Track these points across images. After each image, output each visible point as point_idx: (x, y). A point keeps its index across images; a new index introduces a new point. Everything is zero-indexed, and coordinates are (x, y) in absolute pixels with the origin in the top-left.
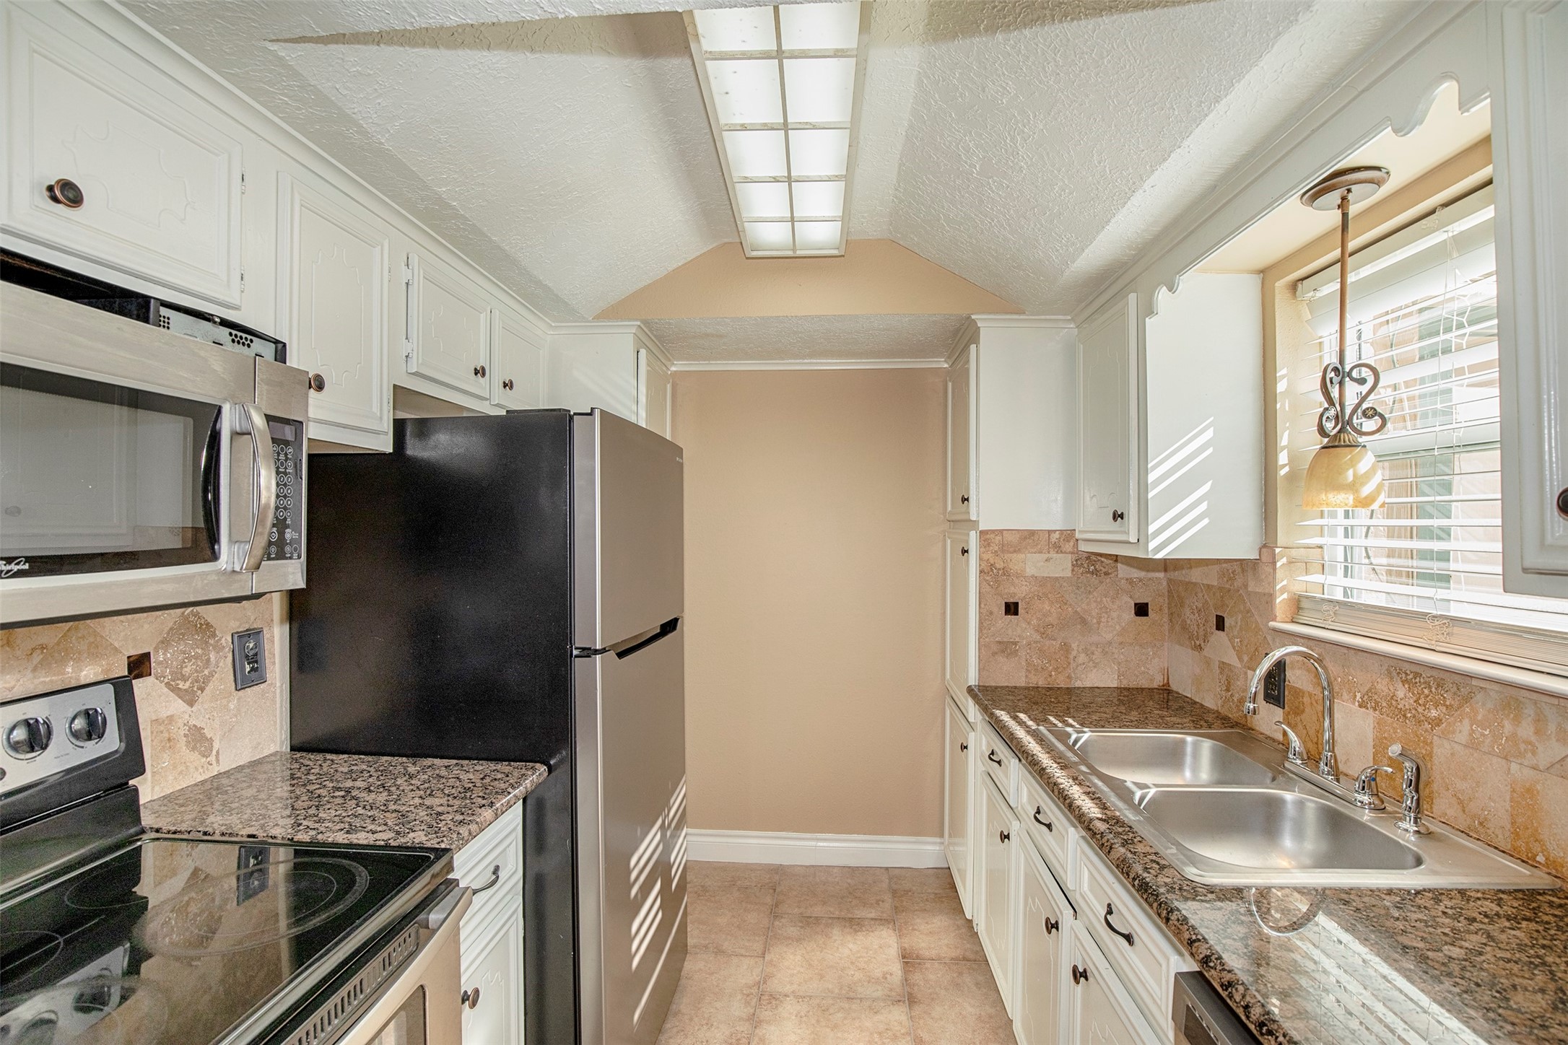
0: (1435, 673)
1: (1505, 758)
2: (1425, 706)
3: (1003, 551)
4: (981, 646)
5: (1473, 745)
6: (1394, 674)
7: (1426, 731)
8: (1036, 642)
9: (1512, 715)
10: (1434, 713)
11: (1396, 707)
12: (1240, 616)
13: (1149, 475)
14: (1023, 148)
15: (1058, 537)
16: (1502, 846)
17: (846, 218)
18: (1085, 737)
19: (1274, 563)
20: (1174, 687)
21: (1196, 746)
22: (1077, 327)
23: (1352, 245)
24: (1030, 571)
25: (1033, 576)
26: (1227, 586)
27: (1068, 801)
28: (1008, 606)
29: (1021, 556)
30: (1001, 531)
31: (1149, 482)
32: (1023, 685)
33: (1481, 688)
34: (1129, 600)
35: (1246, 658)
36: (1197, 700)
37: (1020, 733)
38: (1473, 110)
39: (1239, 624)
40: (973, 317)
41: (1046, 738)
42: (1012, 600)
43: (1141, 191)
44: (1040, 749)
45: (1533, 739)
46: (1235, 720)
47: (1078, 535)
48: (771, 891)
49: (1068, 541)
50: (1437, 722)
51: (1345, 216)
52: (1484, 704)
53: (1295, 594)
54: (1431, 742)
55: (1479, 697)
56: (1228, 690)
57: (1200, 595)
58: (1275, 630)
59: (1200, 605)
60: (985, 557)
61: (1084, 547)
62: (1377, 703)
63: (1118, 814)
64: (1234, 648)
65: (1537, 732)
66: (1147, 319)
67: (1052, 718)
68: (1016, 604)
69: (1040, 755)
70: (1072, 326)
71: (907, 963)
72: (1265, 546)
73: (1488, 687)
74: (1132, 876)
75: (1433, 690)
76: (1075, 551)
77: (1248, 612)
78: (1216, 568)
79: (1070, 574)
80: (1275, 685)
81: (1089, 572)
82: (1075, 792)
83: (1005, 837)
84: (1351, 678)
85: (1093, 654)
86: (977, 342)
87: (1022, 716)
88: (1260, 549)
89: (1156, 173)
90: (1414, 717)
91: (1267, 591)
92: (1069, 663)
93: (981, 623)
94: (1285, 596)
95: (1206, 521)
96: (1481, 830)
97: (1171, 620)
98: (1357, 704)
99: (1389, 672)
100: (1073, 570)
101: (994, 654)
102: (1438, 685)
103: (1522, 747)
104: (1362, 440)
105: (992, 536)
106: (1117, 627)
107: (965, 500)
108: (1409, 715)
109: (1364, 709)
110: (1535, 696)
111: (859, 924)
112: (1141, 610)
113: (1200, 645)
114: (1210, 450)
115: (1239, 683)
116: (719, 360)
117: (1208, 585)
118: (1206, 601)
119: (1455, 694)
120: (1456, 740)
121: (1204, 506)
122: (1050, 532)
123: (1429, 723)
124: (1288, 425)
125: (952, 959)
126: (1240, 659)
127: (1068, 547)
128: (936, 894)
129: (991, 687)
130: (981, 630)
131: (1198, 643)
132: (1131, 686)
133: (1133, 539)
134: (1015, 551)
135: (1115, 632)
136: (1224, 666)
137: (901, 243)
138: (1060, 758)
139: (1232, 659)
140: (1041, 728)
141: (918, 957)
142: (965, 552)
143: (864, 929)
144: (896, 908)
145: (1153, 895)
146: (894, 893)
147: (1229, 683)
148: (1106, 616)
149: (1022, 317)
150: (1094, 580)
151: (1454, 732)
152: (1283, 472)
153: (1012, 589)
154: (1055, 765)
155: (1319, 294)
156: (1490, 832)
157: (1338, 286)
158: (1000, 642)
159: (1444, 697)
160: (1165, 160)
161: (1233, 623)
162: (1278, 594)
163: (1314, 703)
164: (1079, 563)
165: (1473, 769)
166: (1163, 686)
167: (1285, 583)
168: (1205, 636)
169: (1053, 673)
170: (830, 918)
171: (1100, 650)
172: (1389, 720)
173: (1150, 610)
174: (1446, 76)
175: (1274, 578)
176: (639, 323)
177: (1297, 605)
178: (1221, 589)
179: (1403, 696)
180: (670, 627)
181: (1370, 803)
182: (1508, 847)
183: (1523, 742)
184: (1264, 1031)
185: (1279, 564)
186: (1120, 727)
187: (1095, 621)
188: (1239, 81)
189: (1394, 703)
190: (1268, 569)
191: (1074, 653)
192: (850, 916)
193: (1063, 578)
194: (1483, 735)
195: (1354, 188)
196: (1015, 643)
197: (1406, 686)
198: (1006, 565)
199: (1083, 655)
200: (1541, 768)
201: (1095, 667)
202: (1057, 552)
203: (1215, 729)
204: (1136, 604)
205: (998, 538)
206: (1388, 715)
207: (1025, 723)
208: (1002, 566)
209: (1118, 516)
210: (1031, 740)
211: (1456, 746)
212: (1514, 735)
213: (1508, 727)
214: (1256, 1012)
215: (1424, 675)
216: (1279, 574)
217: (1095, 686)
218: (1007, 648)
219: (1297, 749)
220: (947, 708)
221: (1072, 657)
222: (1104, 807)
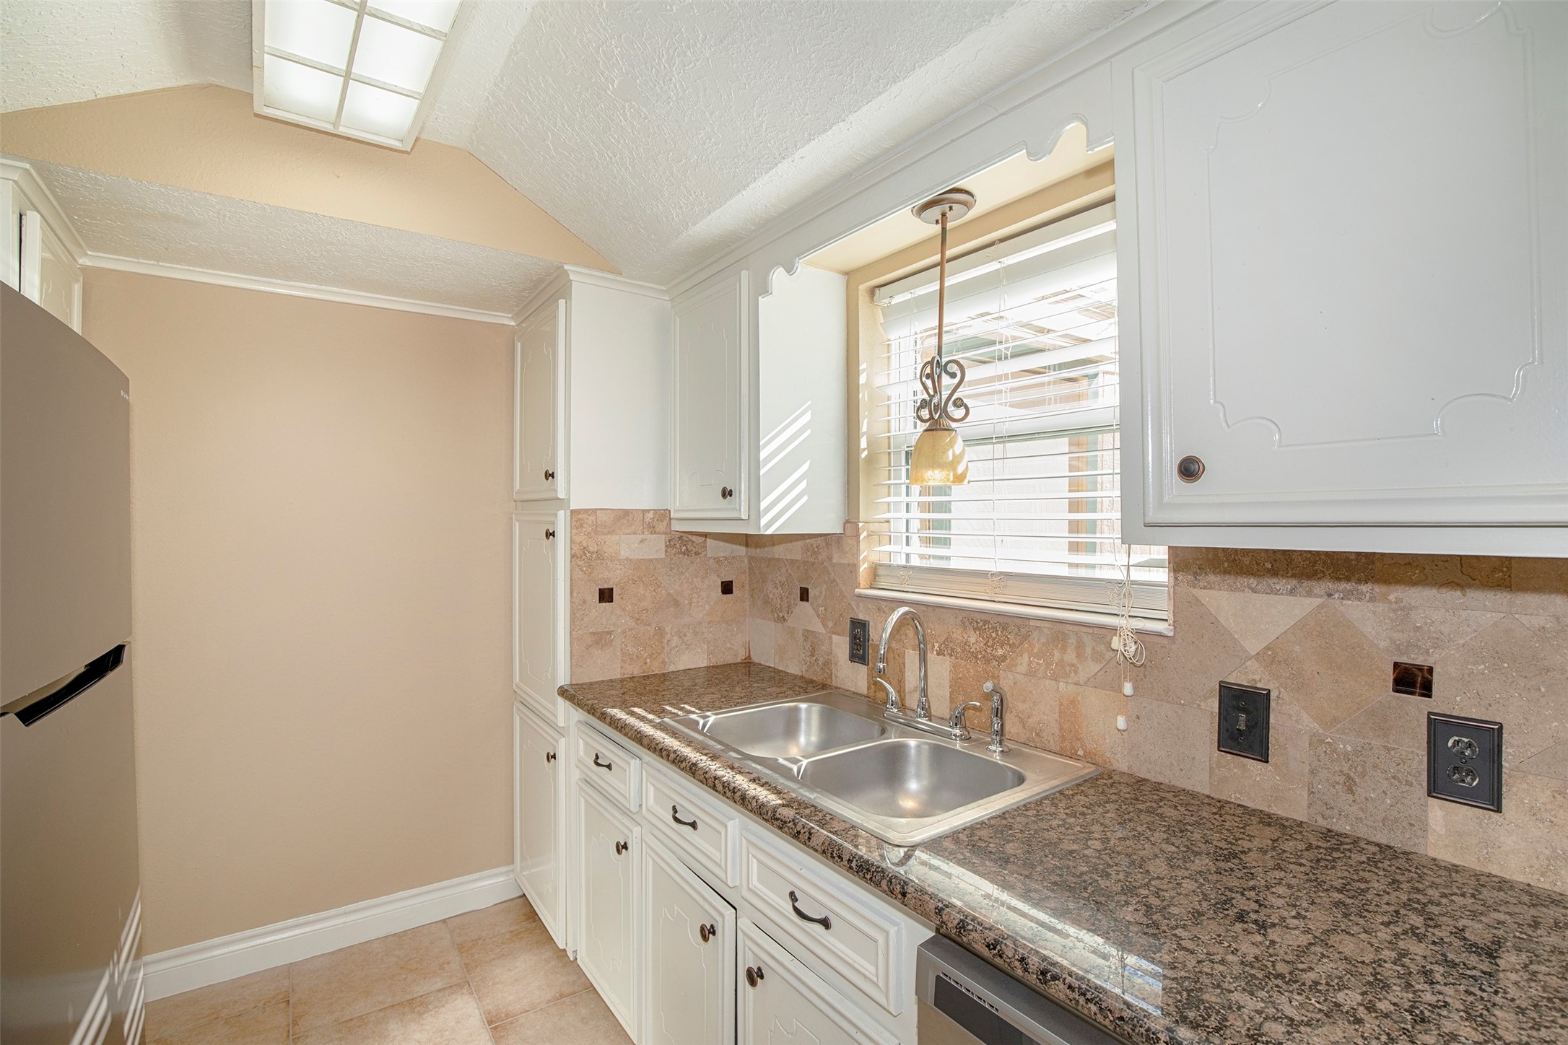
0: (1000, 619)
1: (1056, 680)
2: (993, 647)
3: (596, 533)
4: (573, 640)
5: (1031, 673)
6: (967, 623)
7: (994, 667)
8: (631, 630)
9: (1060, 646)
10: (1000, 652)
11: (969, 651)
12: (825, 586)
13: (761, 453)
14: (678, 74)
15: (652, 517)
16: (1053, 749)
17: (428, 98)
18: (712, 719)
19: (858, 536)
20: (755, 659)
21: (808, 710)
22: (670, 300)
23: (949, 253)
24: (625, 553)
25: (627, 559)
26: (812, 560)
27: (738, 794)
28: (602, 592)
29: (615, 538)
30: (595, 511)
31: (761, 460)
32: (619, 676)
33: (1037, 627)
34: (717, 579)
35: (830, 624)
36: (781, 669)
37: (648, 730)
38: (1096, 150)
39: (824, 593)
40: (566, 267)
41: (678, 730)
42: (606, 586)
43: (790, 159)
44: (679, 743)
45: (1075, 661)
46: (820, 681)
47: (672, 515)
48: (283, 1006)
49: (662, 521)
50: (1004, 658)
51: (944, 229)
52: (1039, 640)
53: (873, 563)
54: (998, 676)
55: (1035, 634)
56: (812, 655)
57: (784, 570)
58: (860, 596)
59: (783, 579)
60: (578, 539)
61: (677, 527)
62: (952, 650)
63: (794, 795)
64: (818, 616)
65: (1078, 656)
66: (760, 298)
67: (667, 707)
68: (611, 590)
69: (683, 750)
70: (665, 298)
71: (495, 1028)
72: (847, 522)
73: (1042, 625)
74: (846, 857)
75: (999, 633)
76: (669, 532)
77: (834, 581)
78: (800, 543)
79: (663, 556)
80: (860, 646)
81: (681, 553)
82: (741, 781)
83: (622, 848)
84: (929, 631)
85: (685, 635)
86: (567, 296)
87: (636, 710)
88: (845, 524)
89: (813, 143)
90: (984, 657)
91: (851, 562)
92: (663, 648)
93: (573, 613)
94: (866, 565)
95: (805, 498)
96: (1037, 739)
97: (752, 595)
98: (935, 653)
99: (963, 622)
100: (666, 551)
101: (588, 647)
102: (1003, 629)
103: (1068, 669)
104: (954, 425)
105: (585, 516)
106: (707, 606)
107: (550, 475)
108: (980, 656)
109: (941, 657)
110: (1076, 628)
111: (422, 1003)
112: (727, 588)
113: (783, 617)
114: (808, 432)
115: (823, 648)
116: (178, 263)
117: (792, 560)
118: (790, 575)
119: (1016, 634)
120: (1018, 671)
121: (803, 485)
122: (644, 511)
123: (997, 661)
124: (866, 414)
125: (549, 1001)
126: (825, 626)
127: (662, 527)
128: (511, 932)
129: (586, 684)
130: (572, 621)
131: (781, 615)
132: (719, 664)
133: (744, 516)
134: (609, 533)
135: (705, 612)
136: (807, 634)
137: (483, 159)
138: (704, 749)
139: (817, 627)
140: (666, 720)
141: (507, 1016)
142: (550, 534)
143: (430, 1007)
144: (467, 965)
145: (878, 872)
146: (461, 948)
147: (814, 649)
148: (697, 596)
149: (618, 278)
150: (686, 560)
151: (1016, 665)
152: (864, 455)
153: (607, 574)
154: (704, 758)
155: (894, 301)
156: (1044, 740)
157: (938, 287)
158: (593, 634)
159: (1008, 638)
160: (825, 131)
161: (817, 593)
162: (861, 563)
163: (897, 657)
164: (672, 543)
165: (1031, 692)
166: (745, 659)
167: (865, 554)
168: (789, 608)
169: (648, 660)
170: (380, 1010)
171: (691, 631)
172: (963, 663)
173: (734, 587)
174: (1076, 117)
175: (858, 550)
176: (28, 166)
177: (875, 571)
178: (805, 563)
179: (974, 641)
180: (113, 659)
181: (962, 735)
182: (1057, 749)
183: (1069, 665)
184: (1049, 977)
185: (862, 537)
186: (736, 706)
187: (687, 602)
188: (920, 67)
189: (967, 647)
190: (852, 542)
191: (668, 637)
192: (408, 997)
193: (657, 560)
194: (1038, 664)
195: (955, 206)
196: (610, 633)
197: (978, 633)
198: (599, 548)
199: (676, 638)
200: (1081, 683)
201: (687, 649)
202: (651, 533)
203: (811, 693)
204: (722, 583)
205: (592, 518)
206: (962, 659)
207: (644, 717)
208: (595, 550)
209: (726, 493)
210: (663, 735)
211: (1017, 676)
212: (1061, 660)
213: (1057, 654)
214: (1034, 962)
215: (991, 622)
216: (862, 545)
217: (688, 667)
218: (601, 639)
219: (894, 699)
220: (515, 714)
221: (665, 641)
222: (778, 793)
